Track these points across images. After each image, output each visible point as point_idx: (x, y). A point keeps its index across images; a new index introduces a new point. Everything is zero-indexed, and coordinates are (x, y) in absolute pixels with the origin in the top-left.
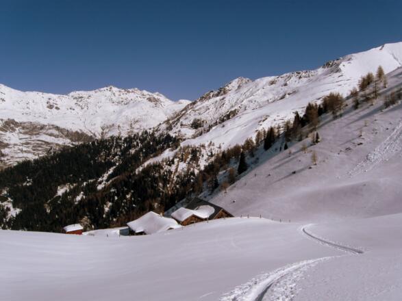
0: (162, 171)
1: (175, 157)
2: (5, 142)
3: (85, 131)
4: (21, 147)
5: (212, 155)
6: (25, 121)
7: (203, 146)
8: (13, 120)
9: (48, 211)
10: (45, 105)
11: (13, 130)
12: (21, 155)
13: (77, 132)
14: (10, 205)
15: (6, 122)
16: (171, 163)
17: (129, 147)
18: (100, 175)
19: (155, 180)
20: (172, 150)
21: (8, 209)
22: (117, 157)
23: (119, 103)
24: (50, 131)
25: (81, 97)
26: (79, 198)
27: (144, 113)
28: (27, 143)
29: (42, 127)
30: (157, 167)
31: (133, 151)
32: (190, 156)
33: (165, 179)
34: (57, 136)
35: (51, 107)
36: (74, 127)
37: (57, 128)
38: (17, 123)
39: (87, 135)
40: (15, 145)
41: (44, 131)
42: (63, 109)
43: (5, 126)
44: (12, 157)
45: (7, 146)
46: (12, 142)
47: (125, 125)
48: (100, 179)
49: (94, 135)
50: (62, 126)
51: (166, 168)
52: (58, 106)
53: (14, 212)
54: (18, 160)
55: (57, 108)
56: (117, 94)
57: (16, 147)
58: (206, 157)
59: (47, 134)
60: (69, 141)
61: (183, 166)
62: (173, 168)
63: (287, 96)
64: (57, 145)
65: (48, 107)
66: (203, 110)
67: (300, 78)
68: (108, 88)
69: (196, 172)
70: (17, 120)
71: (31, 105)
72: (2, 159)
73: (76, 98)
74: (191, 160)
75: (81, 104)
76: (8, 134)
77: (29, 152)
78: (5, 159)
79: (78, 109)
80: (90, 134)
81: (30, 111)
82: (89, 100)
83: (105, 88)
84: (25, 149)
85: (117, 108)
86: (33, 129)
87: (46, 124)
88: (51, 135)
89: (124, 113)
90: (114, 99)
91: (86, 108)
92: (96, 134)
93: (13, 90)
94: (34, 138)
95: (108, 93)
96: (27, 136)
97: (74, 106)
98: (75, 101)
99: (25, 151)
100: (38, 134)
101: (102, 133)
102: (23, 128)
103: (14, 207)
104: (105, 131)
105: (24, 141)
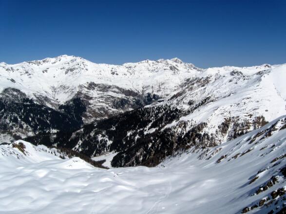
0: (171, 132)
1: (177, 125)
2: (91, 96)
3: (133, 90)
4: (99, 99)
5: (191, 126)
6: (100, 83)
7: (189, 121)
8: (94, 83)
9: (124, 143)
10: (110, 72)
11: (94, 89)
12: (99, 104)
13: (129, 90)
14: (107, 139)
15: (90, 84)
16: (175, 128)
17: (159, 113)
18: (145, 126)
19: (168, 135)
20: (176, 121)
21: (107, 141)
22: (153, 118)
23: (152, 71)
24: (114, 90)
25: (130, 67)
26: (136, 138)
27: (167, 79)
28: (102, 97)
29: (110, 87)
30: (169, 129)
31: (160, 115)
32: (183, 125)
33: (172, 135)
34: (117, 93)
35: (113, 73)
36: (127, 87)
37: (118, 88)
38: (95, 84)
39: (134, 92)
40: (96, 98)
41: (110, 89)
42: (120, 75)
43: (89, 87)
44: (95, 105)
45: (91, 98)
46: (94, 96)
47: (156, 86)
48: (145, 129)
49: (138, 92)
50: (120, 87)
51: (173, 130)
52: (117, 73)
53: (110, 143)
54: (98, 107)
55: (117, 74)
56: (151, 64)
57: (97, 99)
58: (189, 126)
59: (112, 91)
60: (124, 95)
61: (180, 130)
62: (176, 130)
63: (232, 94)
64: (118, 98)
65: (112, 73)
66: (195, 94)
67: (244, 79)
68: (146, 61)
69: (185, 132)
70: (95, 83)
71: (102, 72)
72: (90, 106)
73: (127, 68)
74: (183, 127)
75: (130, 71)
76: (91, 91)
77: (103, 102)
78: (91, 106)
79: (128, 74)
80: (136, 92)
81: (102, 76)
82: (135, 69)
83: (144, 61)
84: (101, 101)
85: (151, 74)
86: (105, 88)
87: (111, 85)
88: (114, 92)
89: (155, 79)
90: (150, 68)
91: (133, 74)
92: (140, 91)
93: (92, 63)
94: (105, 93)
95: (146, 64)
96: (101, 92)
97: (126, 73)
98: (127, 69)
99: (102, 102)
100: (107, 91)
101: (143, 91)
102: (99, 87)
103: (109, 140)
104: (144, 90)
105: (100, 96)
